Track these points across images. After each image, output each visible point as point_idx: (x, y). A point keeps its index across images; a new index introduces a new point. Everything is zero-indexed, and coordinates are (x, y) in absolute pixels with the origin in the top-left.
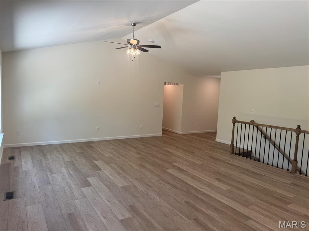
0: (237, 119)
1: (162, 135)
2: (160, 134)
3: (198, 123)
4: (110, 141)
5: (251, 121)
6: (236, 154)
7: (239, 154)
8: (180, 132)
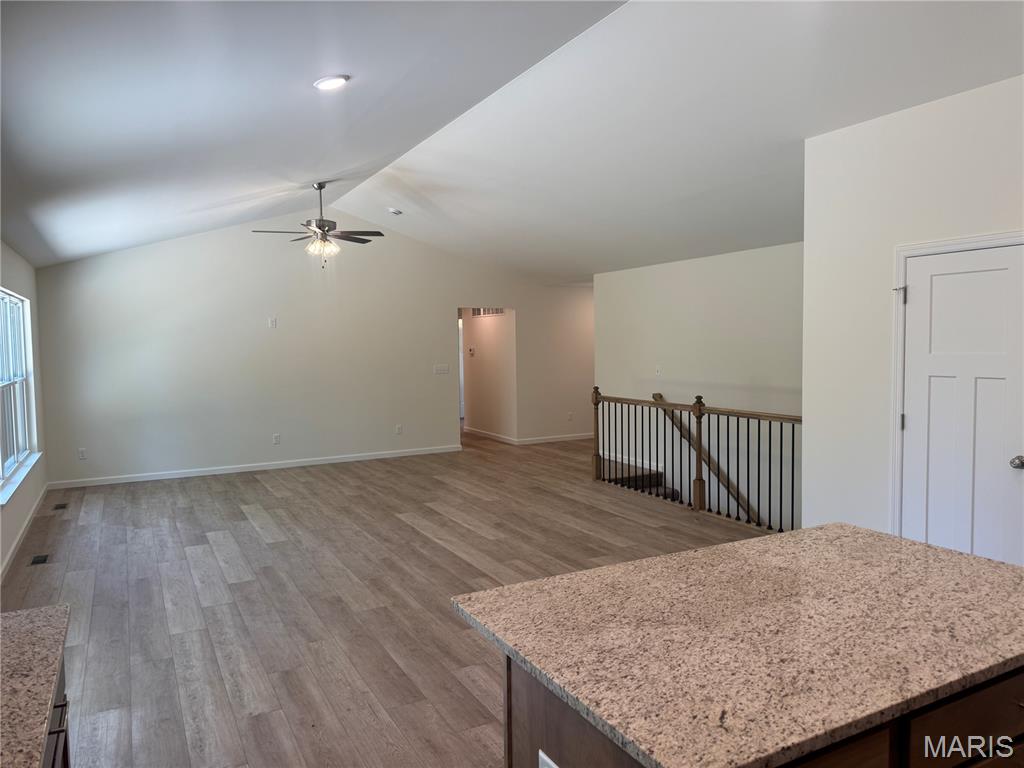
0: (603, 392)
1: (460, 449)
2: (457, 446)
3: (570, 413)
4: (310, 469)
5: (654, 396)
6: (610, 481)
7: (616, 481)
8: (514, 440)
